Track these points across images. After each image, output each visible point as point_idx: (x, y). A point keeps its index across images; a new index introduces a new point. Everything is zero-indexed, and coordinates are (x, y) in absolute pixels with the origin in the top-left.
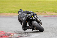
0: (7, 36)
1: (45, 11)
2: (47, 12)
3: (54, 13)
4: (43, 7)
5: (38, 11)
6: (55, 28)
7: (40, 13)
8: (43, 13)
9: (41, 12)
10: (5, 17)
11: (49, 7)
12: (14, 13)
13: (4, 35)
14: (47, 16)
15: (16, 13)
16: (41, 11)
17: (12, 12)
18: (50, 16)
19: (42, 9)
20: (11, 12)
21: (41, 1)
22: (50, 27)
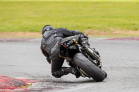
0: (16, 87)
1: (109, 26)
2: (113, 30)
3: (131, 32)
4: (103, 17)
5: (90, 28)
6: (132, 68)
7: (96, 31)
8: (104, 33)
9: (99, 29)
10: (10, 41)
11: (117, 17)
12: (32, 31)
13: (8, 85)
14: (113, 39)
15: (37, 31)
16: (98, 26)
17: (27, 28)
18: (121, 39)
19: (101, 21)
20: (25, 30)
21: (98, 3)
22: (120, 65)
